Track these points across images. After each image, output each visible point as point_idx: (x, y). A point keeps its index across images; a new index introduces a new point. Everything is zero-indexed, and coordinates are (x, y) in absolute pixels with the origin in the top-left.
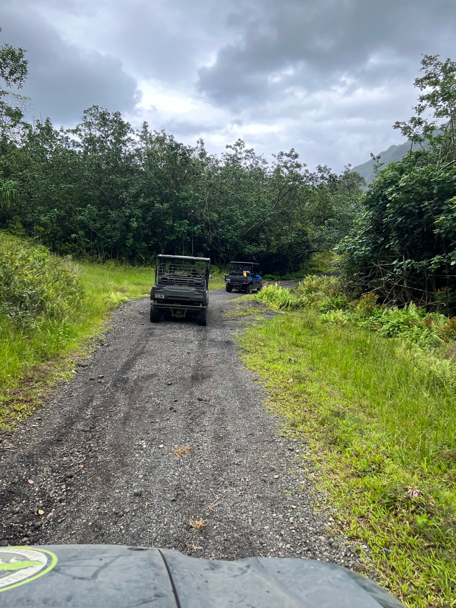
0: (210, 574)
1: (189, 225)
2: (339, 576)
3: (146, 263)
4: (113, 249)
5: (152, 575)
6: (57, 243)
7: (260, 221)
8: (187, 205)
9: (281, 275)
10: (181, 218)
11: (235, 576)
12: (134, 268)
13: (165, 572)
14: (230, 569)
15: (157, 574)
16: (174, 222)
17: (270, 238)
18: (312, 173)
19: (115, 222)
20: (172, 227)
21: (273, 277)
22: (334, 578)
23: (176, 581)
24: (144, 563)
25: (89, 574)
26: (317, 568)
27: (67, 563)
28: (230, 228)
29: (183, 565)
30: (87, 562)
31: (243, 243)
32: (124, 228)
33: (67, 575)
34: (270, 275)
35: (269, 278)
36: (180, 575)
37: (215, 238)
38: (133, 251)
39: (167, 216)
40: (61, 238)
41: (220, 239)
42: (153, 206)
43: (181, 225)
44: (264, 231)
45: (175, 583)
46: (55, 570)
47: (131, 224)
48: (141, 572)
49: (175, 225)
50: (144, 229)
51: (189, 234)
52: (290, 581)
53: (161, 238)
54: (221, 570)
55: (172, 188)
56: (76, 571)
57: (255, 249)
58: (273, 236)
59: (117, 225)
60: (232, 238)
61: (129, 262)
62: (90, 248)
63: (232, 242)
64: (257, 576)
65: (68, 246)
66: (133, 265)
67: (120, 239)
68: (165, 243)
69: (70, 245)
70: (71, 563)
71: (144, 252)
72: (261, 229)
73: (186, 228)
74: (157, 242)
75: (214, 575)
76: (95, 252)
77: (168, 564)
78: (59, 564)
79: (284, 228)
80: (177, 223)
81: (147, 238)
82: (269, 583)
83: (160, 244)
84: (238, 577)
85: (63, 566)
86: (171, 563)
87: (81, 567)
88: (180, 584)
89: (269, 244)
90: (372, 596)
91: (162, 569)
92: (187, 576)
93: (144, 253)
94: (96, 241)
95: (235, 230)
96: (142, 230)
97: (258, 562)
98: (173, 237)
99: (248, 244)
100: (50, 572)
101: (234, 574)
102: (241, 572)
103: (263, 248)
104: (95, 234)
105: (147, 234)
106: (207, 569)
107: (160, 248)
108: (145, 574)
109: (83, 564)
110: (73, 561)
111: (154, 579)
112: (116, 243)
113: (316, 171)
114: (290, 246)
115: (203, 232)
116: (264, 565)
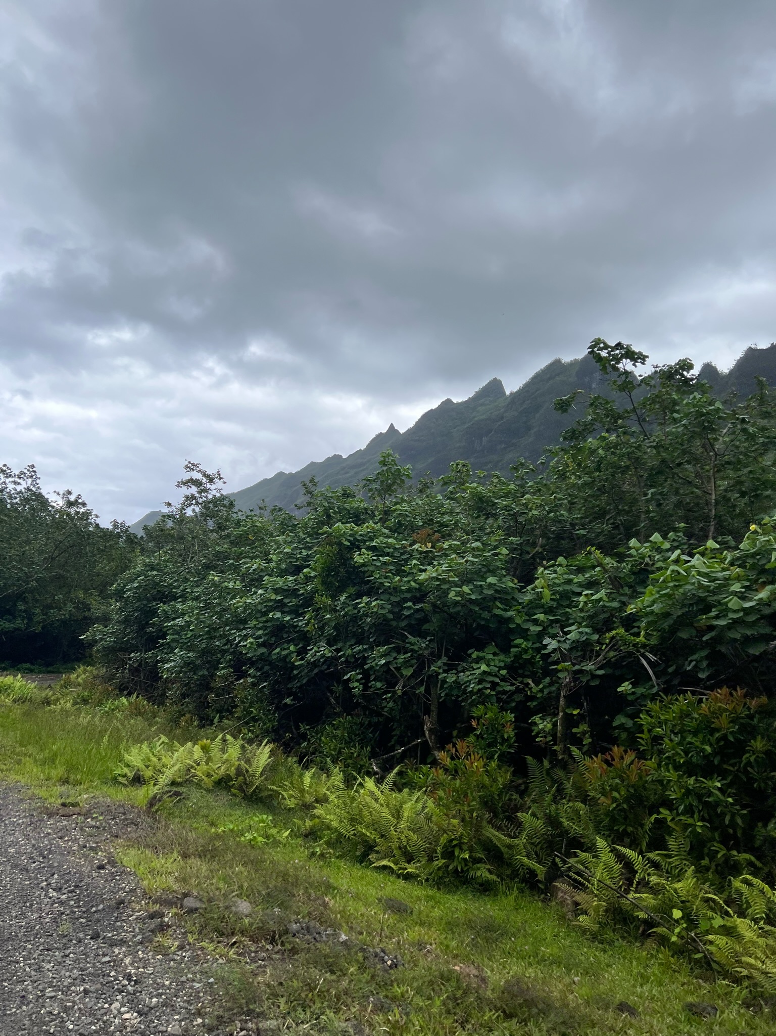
7: (21, 586)
9: (48, 665)
17: (33, 611)
21: (33, 667)
34: (28, 665)
35: (26, 669)
44: (24, 600)
57: (7, 625)
58: (38, 607)
72: (20, 597)
79: (56, 598)
89: (30, 619)
103: (19, 623)
114: (64, 623)
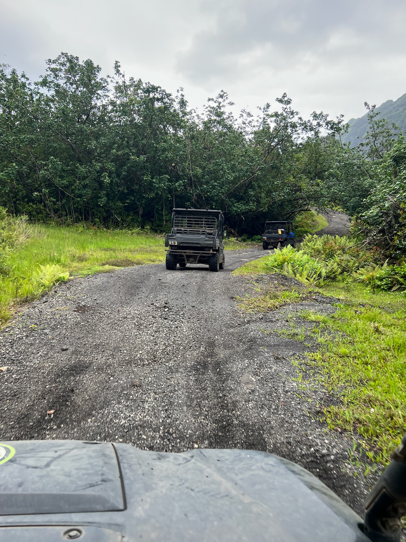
0: (157, 463)
1: (170, 180)
2: (271, 462)
3: (122, 225)
4: (85, 210)
5: (101, 463)
6: (19, 204)
7: (249, 176)
8: (167, 157)
10: (160, 173)
11: (179, 465)
12: (109, 231)
13: (115, 461)
14: (176, 459)
15: (105, 463)
16: (152, 178)
17: (259, 195)
18: (307, 120)
19: (84, 178)
20: (151, 183)
22: (267, 464)
23: (124, 468)
24: (96, 454)
25: (43, 463)
26: (252, 456)
27: (24, 455)
28: (216, 184)
29: (132, 455)
30: (42, 454)
31: (230, 200)
32: (97, 185)
33: (22, 465)
35: (259, 239)
36: (128, 464)
37: (199, 196)
38: (107, 211)
39: (145, 171)
40: (23, 198)
41: (205, 197)
42: (128, 159)
43: (161, 181)
44: (252, 187)
45: (122, 470)
46: (11, 461)
47: (102, 179)
48: (92, 461)
49: (154, 180)
50: (118, 186)
51: (170, 191)
52: (227, 467)
53: (138, 197)
54: (168, 459)
55: (150, 138)
56: (31, 462)
57: (244, 207)
58: (263, 192)
59: (87, 181)
60: (217, 196)
61: (104, 224)
62: (58, 210)
63: (217, 200)
64: (199, 464)
65: (32, 208)
66: (108, 228)
67: (92, 198)
68: (143, 202)
69: (35, 206)
70: (28, 455)
71: (120, 212)
72: (250, 186)
73: (166, 183)
74: (134, 201)
75: (160, 463)
76: (64, 213)
77: (119, 455)
78: (16, 456)
79: (275, 183)
80: (156, 178)
81: (122, 197)
82: (208, 470)
83: (138, 203)
84: (181, 466)
85: (19, 457)
86: (122, 454)
87: (36, 458)
88: (128, 471)
89: (258, 202)
90: (299, 478)
91: (112, 458)
92: (134, 464)
93: (120, 214)
94: (64, 201)
95: (221, 186)
96: (116, 188)
97: (201, 453)
98: (152, 195)
99: (236, 202)
100: (6, 462)
101: (179, 462)
102: (185, 461)
103: (252, 206)
104: (63, 193)
105: (122, 193)
106: (155, 459)
107: (137, 208)
108: (96, 463)
109: (38, 456)
110: (29, 453)
111: (102, 467)
112: (88, 203)
113: (311, 119)
114: (282, 203)
115: (186, 189)
116: (206, 455)
